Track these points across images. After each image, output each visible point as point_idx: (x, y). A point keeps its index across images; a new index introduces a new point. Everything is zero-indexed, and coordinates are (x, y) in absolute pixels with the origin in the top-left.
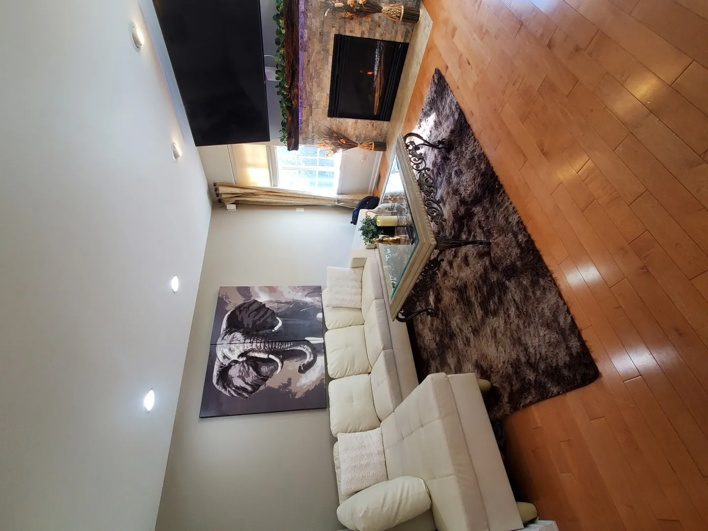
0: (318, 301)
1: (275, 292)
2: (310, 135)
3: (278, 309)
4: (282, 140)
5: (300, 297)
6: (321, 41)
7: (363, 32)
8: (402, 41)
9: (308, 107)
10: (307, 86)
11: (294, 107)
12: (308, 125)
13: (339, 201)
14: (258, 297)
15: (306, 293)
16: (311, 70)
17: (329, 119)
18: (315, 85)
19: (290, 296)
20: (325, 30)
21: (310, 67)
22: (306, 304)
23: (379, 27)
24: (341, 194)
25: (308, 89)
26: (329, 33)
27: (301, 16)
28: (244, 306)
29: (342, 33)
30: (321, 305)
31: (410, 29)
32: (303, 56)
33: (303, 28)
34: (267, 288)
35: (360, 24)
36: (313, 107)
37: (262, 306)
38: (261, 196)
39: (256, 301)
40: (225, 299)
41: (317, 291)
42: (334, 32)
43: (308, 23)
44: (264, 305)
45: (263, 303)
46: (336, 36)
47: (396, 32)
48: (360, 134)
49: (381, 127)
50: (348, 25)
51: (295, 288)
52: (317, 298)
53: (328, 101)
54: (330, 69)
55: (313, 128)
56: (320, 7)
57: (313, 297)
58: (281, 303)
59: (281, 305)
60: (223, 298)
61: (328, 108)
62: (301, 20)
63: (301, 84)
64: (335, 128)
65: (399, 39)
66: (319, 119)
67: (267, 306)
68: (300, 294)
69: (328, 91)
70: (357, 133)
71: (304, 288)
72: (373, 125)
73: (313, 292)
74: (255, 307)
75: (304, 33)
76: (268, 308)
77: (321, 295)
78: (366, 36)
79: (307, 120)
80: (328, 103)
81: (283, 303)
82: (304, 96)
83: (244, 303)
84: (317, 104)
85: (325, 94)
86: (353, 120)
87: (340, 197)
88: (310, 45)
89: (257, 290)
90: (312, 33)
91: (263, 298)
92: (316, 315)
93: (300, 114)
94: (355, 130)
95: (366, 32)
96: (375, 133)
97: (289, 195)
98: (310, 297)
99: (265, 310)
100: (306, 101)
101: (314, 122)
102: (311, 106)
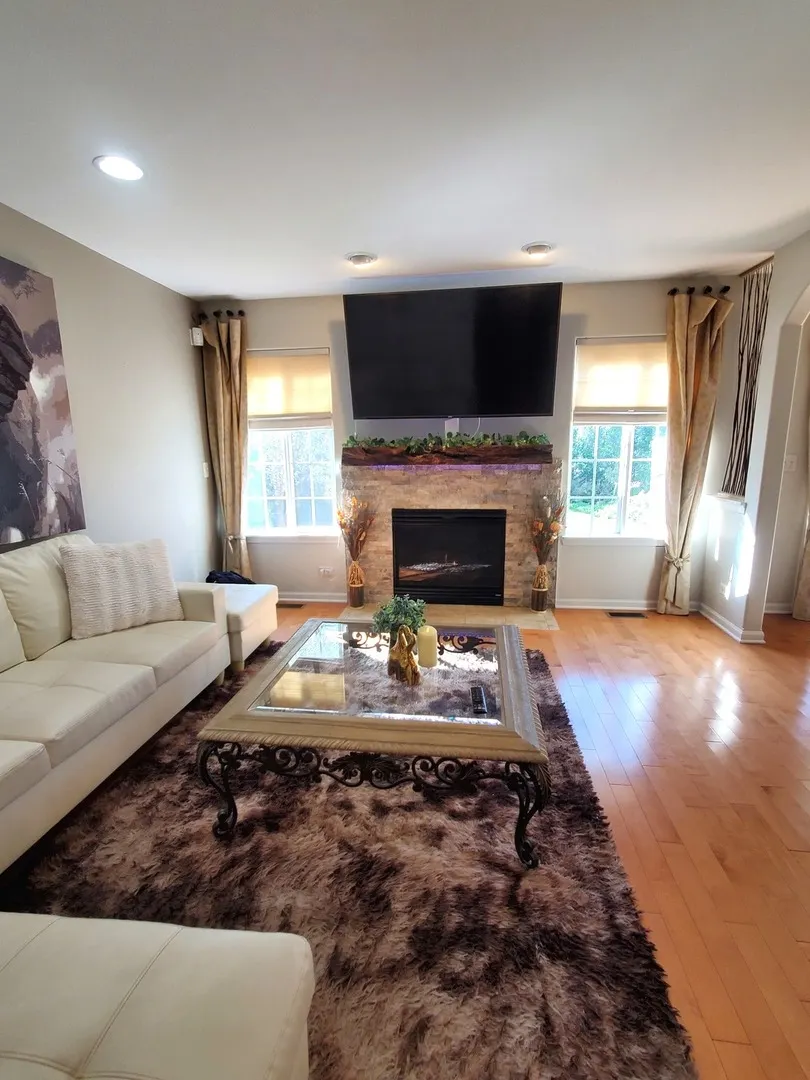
0: (51, 527)
1: (58, 418)
2: (361, 484)
3: (18, 424)
4: (352, 438)
5: (55, 479)
6: (495, 492)
7: (511, 545)
8: (505, 597)
9: (404, 478)
10: (437, 476)
11: (411, 458)
12: (376, 479)
13: (236, 541)
14: (42, 373)
15: (66, 494)
16: (459, 482)
17: (390, 510)
18: (440, 487)
19: (54, 453)
20: (511, 497)
21: (464, 480)
22: (40, 496)
23: (519, 565)
24: (248, 544)
25: (432, 477)
26: (507, 502)
27: (523, 466)
28: (14, 333)
29: (508, 519)
30: (42, 535)
31: (519, 603)
32: (474, 469)
33: (509, 469)
34: (64, 396)
35: (521, 540)
36: (406, 486)
37: (20, 381)
38: (228, 398)
39: (30, 368)
40: (23, 283)
41: (73, 521)
42: (509, 508)
43: (516, 476)
44: (25, 388)
45: (26, 383)
46: (503, 512)
47: (515, 587)
48: (370, 561)
49: (384, 591)
50: (517, 525)
51: (74, 466)
52: (57, 522)
53: (418, 508)
54: (463, 507)
55: (372, 487)
56: (534, 489)
57: (59, 512)
58: (34, 432)
59: (29, 431)
60: (24, 279)
61: (406, 508)
62: (517, 467)
63: (438, 468)
64: (377, 520)
65: (507, 593)
66: (389, 496)
67: (21, 394)
68: (61, 480)
69: (432, 507)
70: (371, 556)
71: (75, 489)
72: (387, 579)
73: (70, 512)
74: (16, 362)
75: (503, 471)
76: (16, 397)
77: (66, 532)
78: (507, 550)
79: (386, 478)
80: (414, 508)
81: (34, 437)
82: (420, 472)
83: (19, 334)
84: (409, 492)
85: (426, 503)
86: (390, 547)
87: (243, 543)
88: (491, 478)
89: (57, 371)
90: (505, 481)
91: (39, 384)
92: (18, 527)
93: (395, 467)
94: (375, 552)
95: (511, 549)
96: (373, 583)
97: (236, 448)
98: (58, 505)
99: (10, 389)
100: (414, 474)
101: (383, 488)
102: (408, 482)
